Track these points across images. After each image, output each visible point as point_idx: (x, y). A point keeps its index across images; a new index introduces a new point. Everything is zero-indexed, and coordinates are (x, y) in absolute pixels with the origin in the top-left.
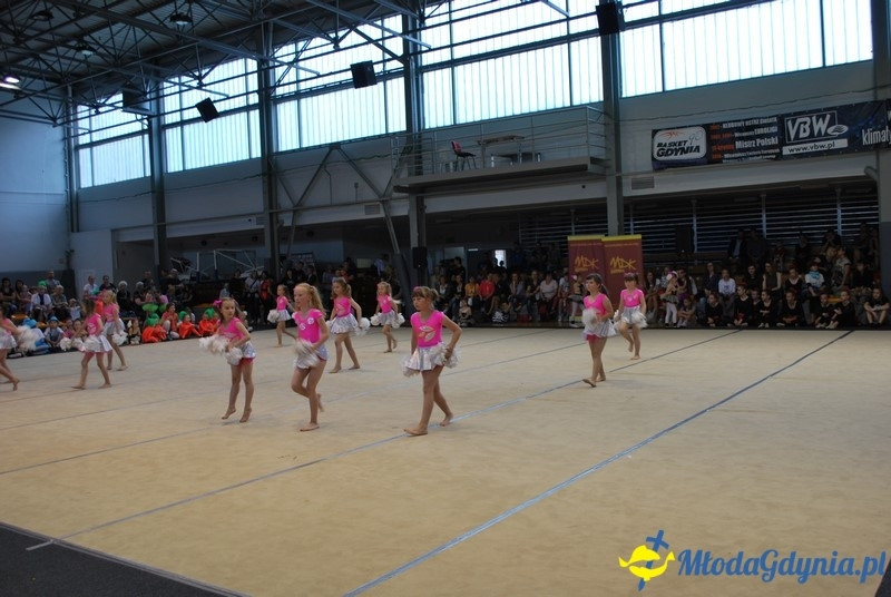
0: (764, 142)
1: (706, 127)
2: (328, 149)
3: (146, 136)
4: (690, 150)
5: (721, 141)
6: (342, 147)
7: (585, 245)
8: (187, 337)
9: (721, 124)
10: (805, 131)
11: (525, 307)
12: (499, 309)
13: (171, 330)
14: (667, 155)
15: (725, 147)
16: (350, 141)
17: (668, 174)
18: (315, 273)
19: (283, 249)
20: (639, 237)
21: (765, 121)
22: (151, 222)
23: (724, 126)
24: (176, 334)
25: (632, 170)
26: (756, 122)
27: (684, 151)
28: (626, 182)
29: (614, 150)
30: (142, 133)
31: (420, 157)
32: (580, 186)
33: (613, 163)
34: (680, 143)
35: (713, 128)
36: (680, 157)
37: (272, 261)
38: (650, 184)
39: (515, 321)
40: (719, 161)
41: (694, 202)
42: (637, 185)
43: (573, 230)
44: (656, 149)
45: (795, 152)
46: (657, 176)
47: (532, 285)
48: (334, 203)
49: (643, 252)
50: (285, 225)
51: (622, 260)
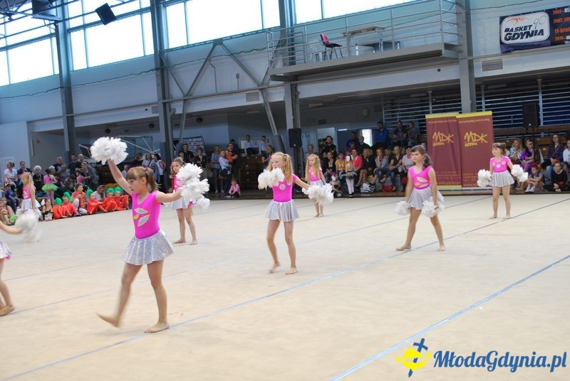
1: (549, 12)
2: (212, 45)
3: (54, 39)
4: (535, 33)
5: (563, 24)
6: (224, 42)
7: (441, 122)
8: (94, 213)
9: (563, 8)
11: (389, 178)
12: (367, 181)
13: (80, 207)
14: (513, 39)
15: (567, 30)
16: (231, 37)
17: (515, 56)
18: (204, 154)
19: (176, 134)
20: (490, 113)
22: (61, 114)
23: (566, 11)
24: (84, 211)
25: (483, 54)
27: (529, 35)
28: (478, 65)
29: (465, 36)
30: (50, 36)
31: (293, 49)
32: (436, 69)
33: (465, 48)
34: (526, 28)
35: (555, 12)
36: (525, 40)
37: (167, 144)
38: (499, 65)
39: (381, 191)
40: (562, 43)
41: (539, 80)
42: (487, 67)
43: (431, 110)
44: (504, 34)
46: (505, 58)
47: (395, 159)
48: (218, 92)
49: (494, 127)
50: (177, 113)
51: (475, 134)
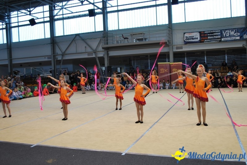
0: (216, 37)
1: (200, 32)
2: (75, 36)
3: (5, 30)
4: (195, 39)
5: (204, 36)
6: (80, 35)
7: (163, 65)
9: (204, 32)
10: (228, 34)
14: (188, 40)
15: (205, 38)
16: (83, 33)
17: (187, 45)
20: (181, 63)
21: (217, 31)
23: (205, 32)
25: (176, 44)
26: (214, 31)
27: (193, 39)
28: (175, 47)
29: (171, 38)
30: (3, 29)
31: (107, 39)
33: (171, 42)
34: (192, 37)
35: (202, 33)
36: (192, 40)
38: (182, 48)
40: (203, 42)
41: (185, 54)
42: (177, 48)
44: (185, 38)
45: (225, 40)
46: (183, 46)
48: (77, 52)
49: (183, 67)
50: (58, 59)
51: (176, 69)
